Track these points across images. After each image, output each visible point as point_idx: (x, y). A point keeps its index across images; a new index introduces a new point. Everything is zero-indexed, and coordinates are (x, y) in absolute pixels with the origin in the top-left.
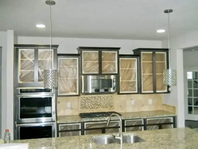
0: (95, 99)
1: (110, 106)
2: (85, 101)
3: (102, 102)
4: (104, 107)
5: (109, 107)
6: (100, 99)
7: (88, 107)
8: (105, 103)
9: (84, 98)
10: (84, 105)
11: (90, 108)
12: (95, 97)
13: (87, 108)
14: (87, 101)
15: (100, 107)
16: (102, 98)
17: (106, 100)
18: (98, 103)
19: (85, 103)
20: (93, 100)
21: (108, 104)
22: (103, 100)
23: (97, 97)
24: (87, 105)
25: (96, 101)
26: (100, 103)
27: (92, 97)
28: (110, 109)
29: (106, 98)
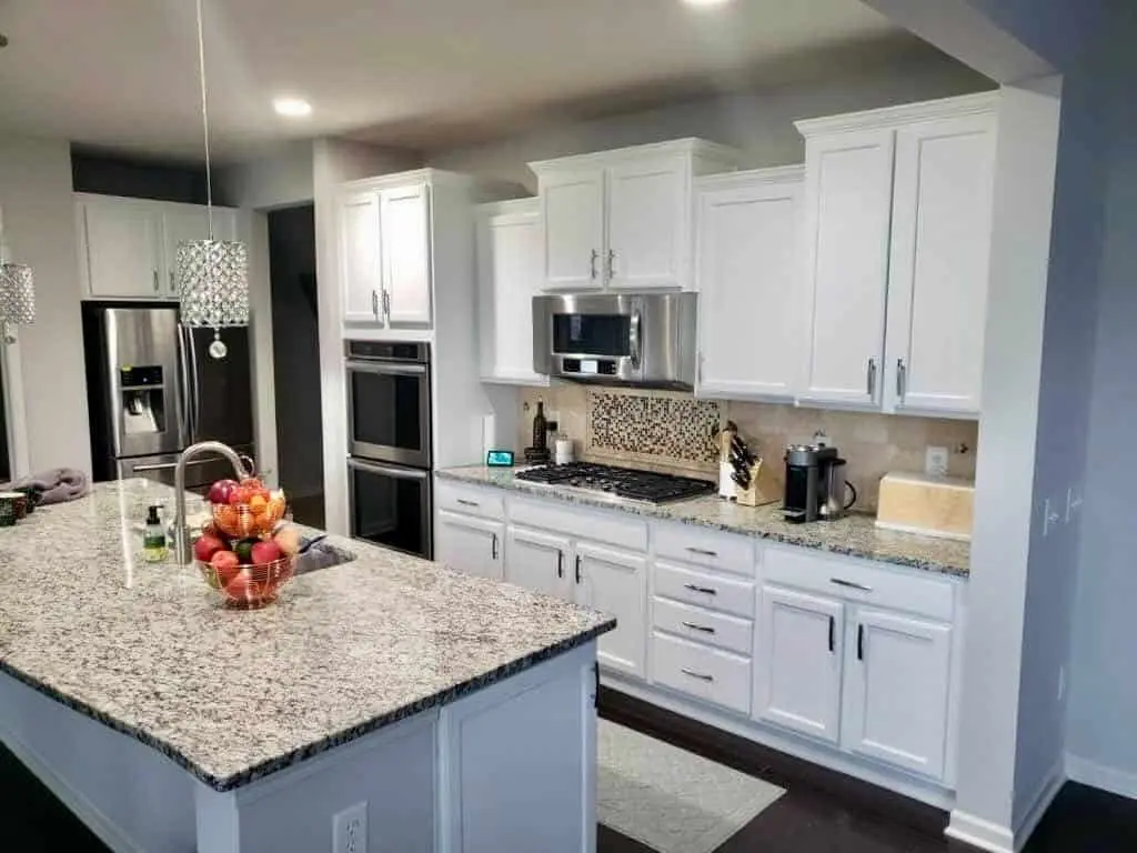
0: (646, 406)
1: (707, 453)
2: (609, 413)
3: (671, 429)
4: (679, 453)
5: (701, 458)
6: (662, 412)
7: (618, 441)
8: (687, 435)
9: (606, 401)
10: (603, 431)
11: (625, 446)
12: (643, 399)
13: (615, 445)
14: (613, 412)
15: (662, 451)
16: (671, 408)
17: (690, 421)
18: (657, 428)
19: (609, 422)
20: (639, 413)
21: (698, 439)
22: (678, 420)
23: (654, 402)
24: (616, 430)
25: (649, 417)
26: (664, 432)
27: (635, 398)
28: (702, 466)
29: (689, 408)
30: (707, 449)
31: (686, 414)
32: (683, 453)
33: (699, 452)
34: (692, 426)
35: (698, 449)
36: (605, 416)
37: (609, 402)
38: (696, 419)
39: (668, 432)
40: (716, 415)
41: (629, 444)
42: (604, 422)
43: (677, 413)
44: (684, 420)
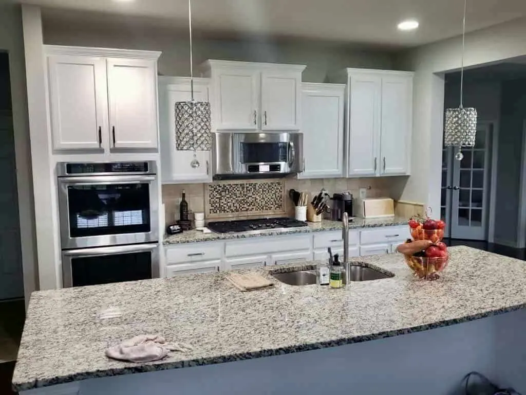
0: (243, 188)
2: (220, 194)
3: (258, 197)
4: (263, 208)
5: (273, 209)
6: (253, 190)
7: (227, 208)
8: (266, 199)
9: (218, 188)
10: (218, 205)
12: (241, 185)
13: (224, 211)
14: (223, 194)
15: (253, 209)
16: (257, 188)
17: (267, 192)
18: (250, 198)
19: (220, 199)
20: (239, 192)
21: (271, 200)
22: (261, 193)
23: (248, 185)
24: (226, 202)
25: (245, 193)
26: (254, 199)
27: (237, 185)
28: (275, 212)
29: (267, 186)
30: (276, 204)
31: (265, 189)
32: (264, 208)
33: (272, 206)
34: (269, 194)
35: (272, 204)
36: (218, 196)
37: (221, 188)
38: (270, 191)
39: (256, 199)
40: (280, 188)
41: (233, 208)
42: (218, 200)
43: (261, 190)
44: (264, 192)
